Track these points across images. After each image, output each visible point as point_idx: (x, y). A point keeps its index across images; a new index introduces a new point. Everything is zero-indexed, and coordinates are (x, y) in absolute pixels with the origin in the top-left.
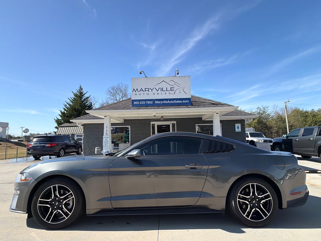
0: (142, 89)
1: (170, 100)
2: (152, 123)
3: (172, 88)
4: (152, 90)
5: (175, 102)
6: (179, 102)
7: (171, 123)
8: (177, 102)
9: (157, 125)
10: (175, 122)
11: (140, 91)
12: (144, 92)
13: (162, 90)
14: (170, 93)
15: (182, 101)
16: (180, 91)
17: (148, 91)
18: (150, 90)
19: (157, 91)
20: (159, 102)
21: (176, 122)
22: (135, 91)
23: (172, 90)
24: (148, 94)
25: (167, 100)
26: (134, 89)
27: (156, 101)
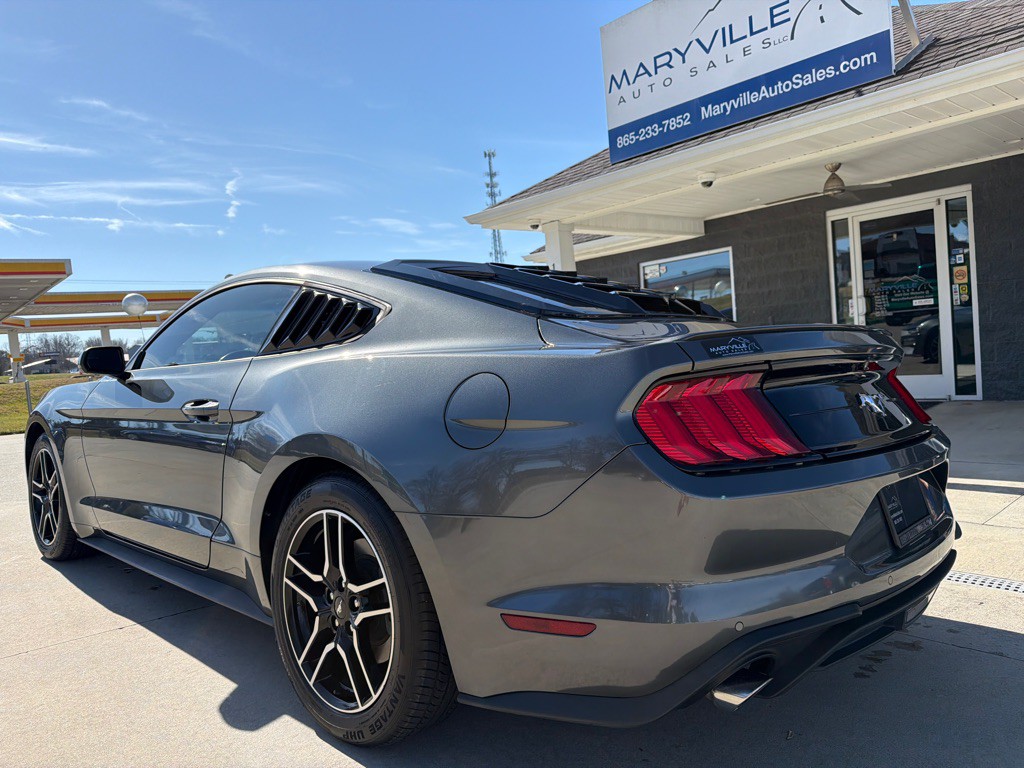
0: (641, 65)
1: (771, 79)
2: (833, 215)
3: (775, 12)
4: (683, 55)
5: (799, 81)
6: (820, 75)
7: (939, 201)
8: (809, 79)
9: (862, 224)
10: (964, 191)
11: (637, 76)
12: (650, 80)
13: (728, 36)
14: (767, 43)
15: (837, 69)
16: (820, 13)
17: (668, 64)
18: (676, 57)
19: (707, 51)
20: (718, 110)
21: (969, 187)
22: (619, 87)
23: (776, 20)
24: (668, 82)
25: (752, 85)
26: (613, 78)
27: (703, 109)
